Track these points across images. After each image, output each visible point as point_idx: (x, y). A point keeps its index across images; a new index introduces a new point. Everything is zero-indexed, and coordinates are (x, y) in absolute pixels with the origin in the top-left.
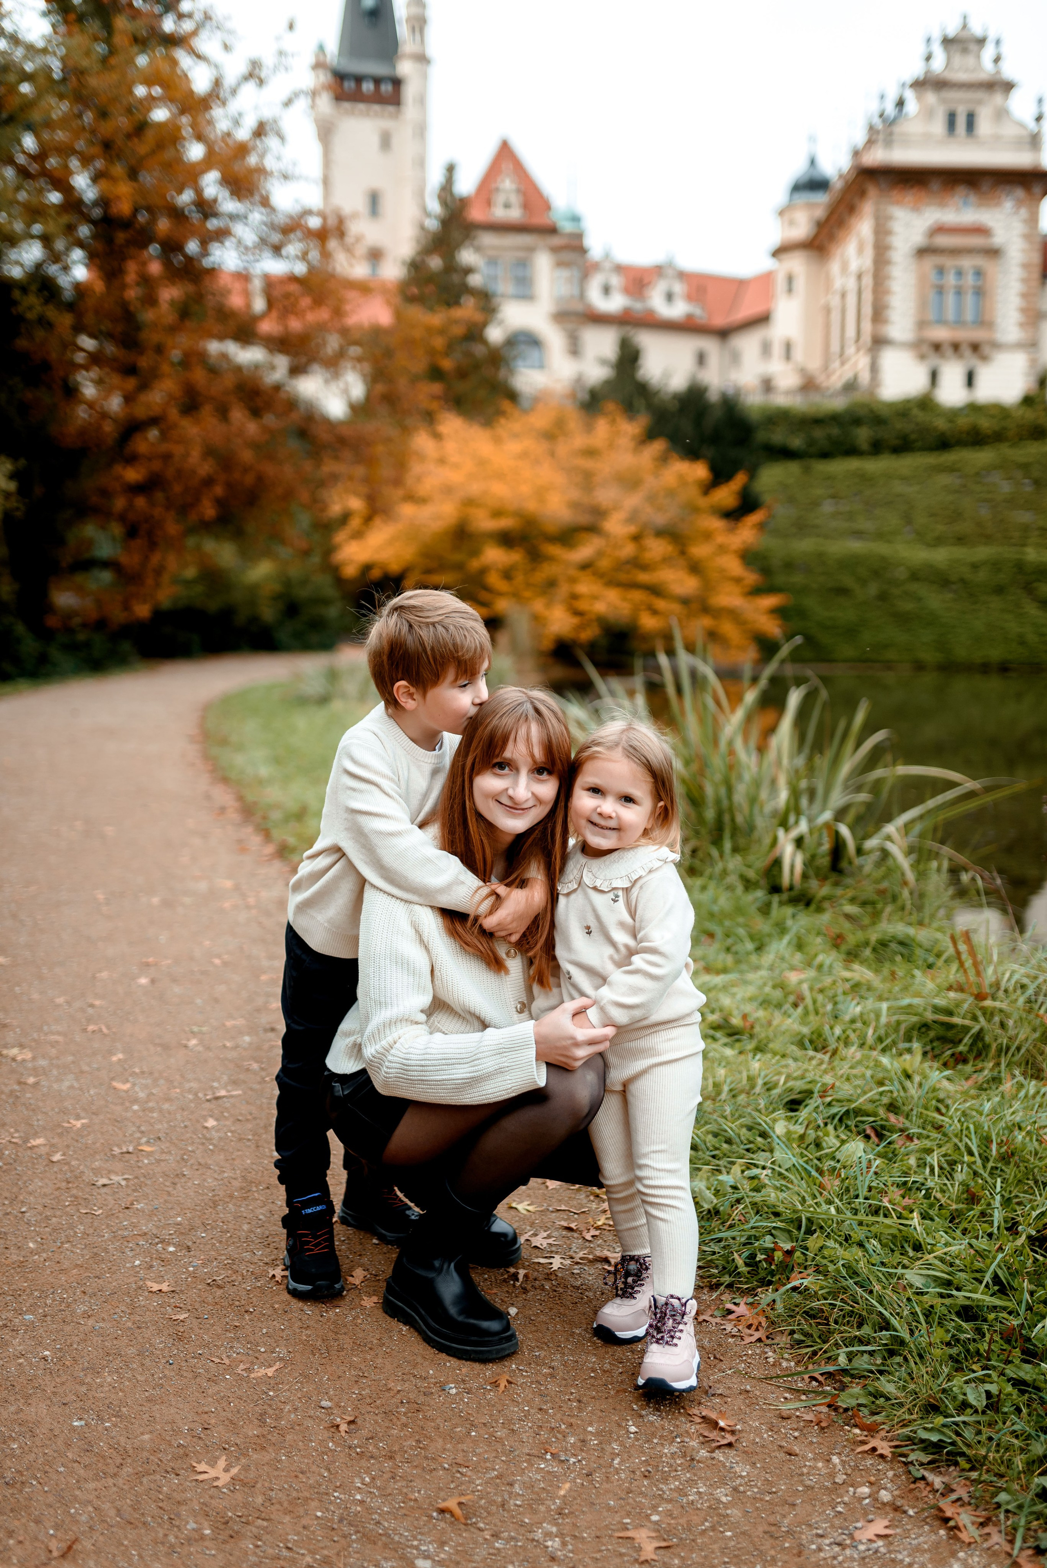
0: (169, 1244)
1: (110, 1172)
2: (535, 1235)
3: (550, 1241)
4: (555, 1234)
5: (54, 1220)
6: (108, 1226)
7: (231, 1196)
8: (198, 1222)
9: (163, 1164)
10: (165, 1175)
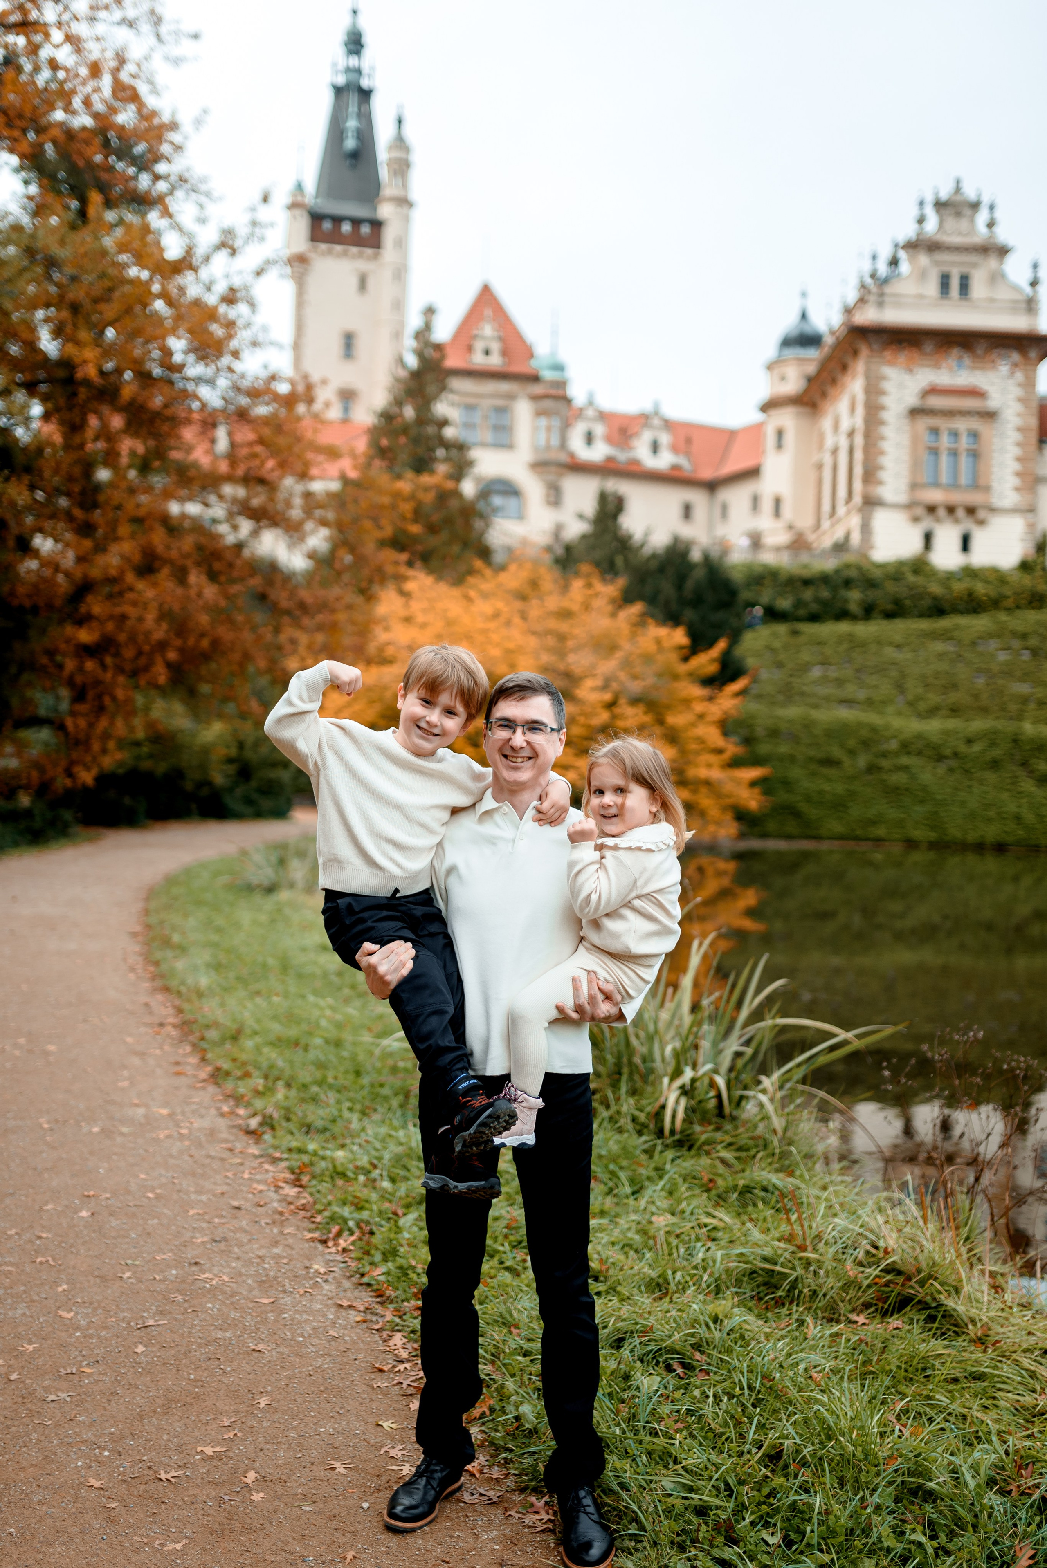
0: (104, 1449)
1: (57, 1390)
2: (393, 1447)
3: (404, 1453)
4: (409, 1447)
5: (13, 1429)
6: (56, 1434)
7: (155, 1412)
8: (127, 1432)
9: (100, 1384)
10: (102, 1393)
